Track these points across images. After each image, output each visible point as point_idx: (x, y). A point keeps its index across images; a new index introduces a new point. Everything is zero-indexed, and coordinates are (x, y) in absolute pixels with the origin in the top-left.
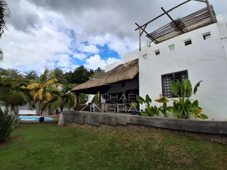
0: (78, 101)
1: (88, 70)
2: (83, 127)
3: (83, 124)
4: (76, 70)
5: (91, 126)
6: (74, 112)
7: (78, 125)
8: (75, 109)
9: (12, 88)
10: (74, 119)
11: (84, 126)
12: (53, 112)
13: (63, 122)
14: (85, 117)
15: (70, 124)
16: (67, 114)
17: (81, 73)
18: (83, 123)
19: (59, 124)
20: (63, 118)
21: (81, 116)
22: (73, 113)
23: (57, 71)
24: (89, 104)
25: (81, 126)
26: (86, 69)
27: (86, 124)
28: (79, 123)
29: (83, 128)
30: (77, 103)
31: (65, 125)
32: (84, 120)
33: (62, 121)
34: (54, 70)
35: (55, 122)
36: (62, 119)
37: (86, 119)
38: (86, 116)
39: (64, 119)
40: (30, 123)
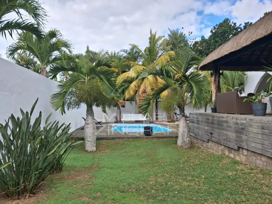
0: (219, 89)
1: (240, 25)
2: (238, 158)
3: (238, 150)
4: (214, 31)
5: (264, 159)
6: (210, 118)
7: (223, 150)
8: (214, 110)
9: (82, 73)
10: (211, 134)
11: (242, 156)
12: (175, 117)
13: (187, 140)
14: (241, 130)
15: (205, 145)
16: (195, 120)
17: (223, 36)
18: (236, 147)
19: (179, 142)
20: (186, 131)
21: (230, 127)
22: (208, 119)
23: (174, 37)
24: (250, 95)
25: (232, 155)
26: (235, 24)
27: (245, 152)
28: (225, 146)
29: (237, 163)
30: (216, 94)
31: (192, 146)
32: (239, 140)
33: (186, 136)
34: (169, 35)
35: (172, 137)
36: (184, 132)
37: (244, 137)
38: (243, 129)
39: (189, 131)
40: (128, 138)
